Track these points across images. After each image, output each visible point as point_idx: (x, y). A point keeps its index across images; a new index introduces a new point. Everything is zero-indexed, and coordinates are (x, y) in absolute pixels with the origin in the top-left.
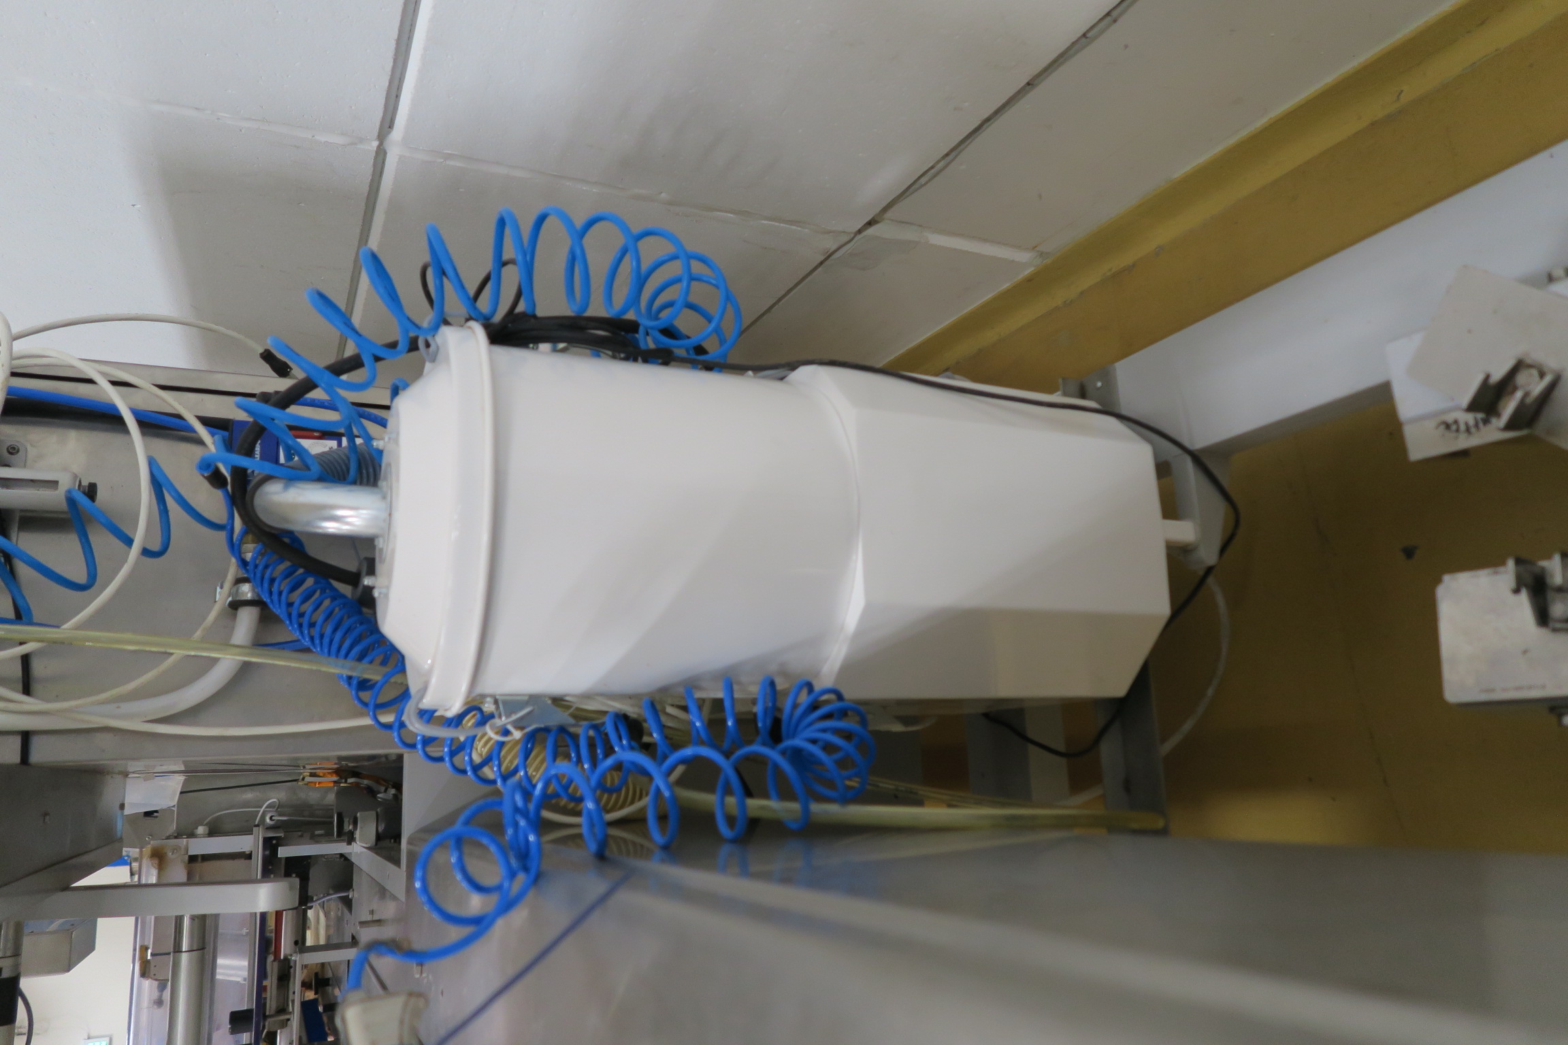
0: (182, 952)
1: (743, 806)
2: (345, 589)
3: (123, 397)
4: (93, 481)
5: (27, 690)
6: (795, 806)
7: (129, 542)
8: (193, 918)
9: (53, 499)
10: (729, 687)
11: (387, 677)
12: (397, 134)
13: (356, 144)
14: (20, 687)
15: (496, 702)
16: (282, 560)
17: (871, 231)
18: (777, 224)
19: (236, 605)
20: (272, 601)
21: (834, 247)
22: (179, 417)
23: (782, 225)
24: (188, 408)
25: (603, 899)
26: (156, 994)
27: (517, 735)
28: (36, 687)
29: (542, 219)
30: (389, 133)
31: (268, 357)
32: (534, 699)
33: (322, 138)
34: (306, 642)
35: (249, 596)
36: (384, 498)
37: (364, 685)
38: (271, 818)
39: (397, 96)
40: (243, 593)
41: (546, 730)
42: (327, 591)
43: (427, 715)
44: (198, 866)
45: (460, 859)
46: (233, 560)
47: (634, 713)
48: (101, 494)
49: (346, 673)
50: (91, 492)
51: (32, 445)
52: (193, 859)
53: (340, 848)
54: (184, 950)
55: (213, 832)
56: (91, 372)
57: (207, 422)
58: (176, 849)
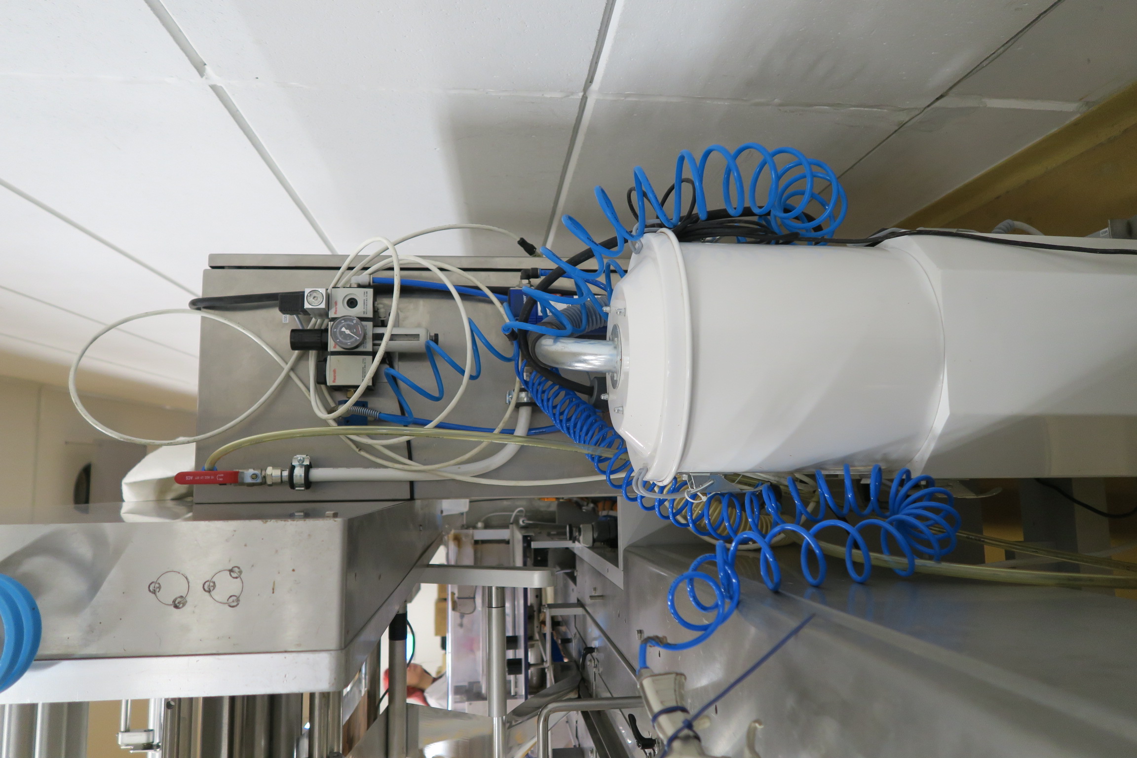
0: (492, 608)
1: (868, 558)
2: (584, 397)
3: (447, 277)
4: (436, 333)
5: (410, 458)
6: (905, 561)
7: (462, 372)
8: (497, 588)
9: (418, 345)
10: (847, 469)
11: (617, 456)
12: (595, 86)
13: (569, 96)
14: (406, 454)
15: (689, 476)
16: (547, 380)
17: (937, 104)
18: (863, 109)
19: (519, 405)
20: (543, 405)
21: (907, 119)
22: (477, 288)
23: (866, 109)
24: (481, 281)
25: (796, 631)
26: (458, 621)
27: (704, 499)
28: (415, 454)
29: (707, 154)
30: (590, 86)
31: (523, 243)
32: (713, 475)
33: (548, 96)
34: (558, 426)
35: (525, 400)
36: (615, 348)
37: (601, 460)
38: (523, 521)
39: (596, 63)
40: (522, 398)
41: (723, 495)
42: (574, 400)
43: (649, 486)
44: (479, 546)
45: (692, 590)
46: (518, 379)
47: (775, 481)
48: (440, 338)
49: (590, 452)
50: (435, 338)
51: (401, 311)
52: (476, 542)
53: (568, 544)
54: (494, 606)
55: (487, 526)
56: (425, 263)
57: (494, 290)
58: (467, 536)
